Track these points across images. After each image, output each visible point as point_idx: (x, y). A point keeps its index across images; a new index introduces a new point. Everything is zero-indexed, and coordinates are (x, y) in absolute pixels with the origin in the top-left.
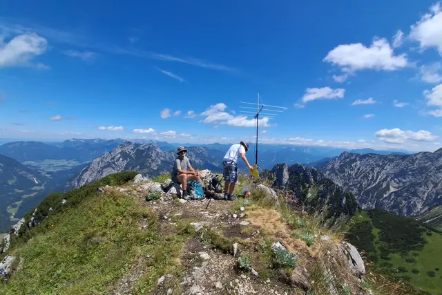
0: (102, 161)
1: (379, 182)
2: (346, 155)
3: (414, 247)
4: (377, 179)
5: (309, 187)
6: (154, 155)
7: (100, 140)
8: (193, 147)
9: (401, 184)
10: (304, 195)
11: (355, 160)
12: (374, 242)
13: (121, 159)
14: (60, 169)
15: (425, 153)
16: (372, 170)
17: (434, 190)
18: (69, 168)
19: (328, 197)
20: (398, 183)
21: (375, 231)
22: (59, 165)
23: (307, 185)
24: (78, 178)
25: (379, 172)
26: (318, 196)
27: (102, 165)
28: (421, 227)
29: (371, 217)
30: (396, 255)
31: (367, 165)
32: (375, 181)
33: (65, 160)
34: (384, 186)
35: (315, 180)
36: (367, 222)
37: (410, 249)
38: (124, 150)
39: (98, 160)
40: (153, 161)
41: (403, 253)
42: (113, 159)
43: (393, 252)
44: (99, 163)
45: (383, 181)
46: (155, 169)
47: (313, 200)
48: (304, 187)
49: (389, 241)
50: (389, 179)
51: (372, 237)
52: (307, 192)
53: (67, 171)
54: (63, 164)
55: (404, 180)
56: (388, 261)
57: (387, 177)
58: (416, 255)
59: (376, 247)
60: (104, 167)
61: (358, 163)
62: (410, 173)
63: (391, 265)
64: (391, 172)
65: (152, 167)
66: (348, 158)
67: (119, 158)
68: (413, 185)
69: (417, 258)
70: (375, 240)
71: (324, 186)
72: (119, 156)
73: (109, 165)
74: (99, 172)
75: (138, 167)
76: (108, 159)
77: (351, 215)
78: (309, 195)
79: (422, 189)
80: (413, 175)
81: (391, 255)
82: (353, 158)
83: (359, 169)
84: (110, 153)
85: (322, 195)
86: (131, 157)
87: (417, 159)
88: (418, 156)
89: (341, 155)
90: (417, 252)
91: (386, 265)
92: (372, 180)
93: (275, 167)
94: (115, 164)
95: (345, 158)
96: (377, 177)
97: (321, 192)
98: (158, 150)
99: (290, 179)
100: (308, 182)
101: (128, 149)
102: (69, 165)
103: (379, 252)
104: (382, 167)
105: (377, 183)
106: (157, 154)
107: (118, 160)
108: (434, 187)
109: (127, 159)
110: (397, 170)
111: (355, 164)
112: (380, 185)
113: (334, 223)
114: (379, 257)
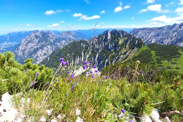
0: (26, 40)
1: (148, 39)
2: (135, 30)
3: (175, 57)
4: (147, 38)
5: (120, 39)
6: (51, 36)
7: (25, 32)
8: (69, 32)
9: (157, 39)
10: (118, 43)
11: (139, 31)
12: (152, 57)
13: (35, 39)
14: (9, 46)
15: (168, 26)
16: (146, 35)
17: (171, 41)
18: (13, 46)
19: (129, 41)
20: (155, 39)
21: (153, 52)
22: (9, 44)
23: (119, 38)
24: (17, 49)
25: (148, 35)
26: (124, 43)
27: (26, 42)
28: (177, 48)
29: (149, 47)
30: (165, 61)
31: (144, 33)
32: (147, 39)
33: (11, 42)
34: (150, 41)
35: (123, 36)
36: (148, 49)
37: (173, 58)
38: (35, 34)
39: (24, 40)
40: (51, 38)
41: (169, 60)
42: (31, 39)
43: (163, 60)
44: (25, 41)
45: (150, 39)
46: (53, 42)
47: (122, 44)
48: (118, 39)
49: (160, 55)
50: (152, 38)
51: (152, 55)
52: (119, 41)
53: (12, 47)
54: (10, 44)
55: (158, 38)
56: (161, 64)
57: (152, 37)
58: (176, 60)
59: (154, 59)
60: (28, 43)
61: (140, 32)
62: (161, 35)
63: (163, 66)
64: (153, 35)
65: (51, 41)
66: (136, 30)
67: (34, 38)
68: (162, 39)
69: (177, 62)
70: (153, 56)
71: (127, 38)
72: (34, 37)
73: (30, 42)
74: (26, 45)
75: (44, 42)
76: (29, 39)
77: (140, 47)
78: (120, 42)
79: (165, 40)
80: (162, 35)
81: (162, 61)
82: (138, 30)
83: (140, 35)
84: (29, 36)
85: (126, 42)
86: (40, 37)
87: (164, 28)
88: (165, 27)
89: (133, 30)
90: (176, 59)
91: (160, 66)
92: (145, 39)
93: (104, 32)
94: (33, 41)
95: (135, 31)
96: (147, 37)
97: (126, 40)
98: (53, 34)
99: (111, 37)
100: (120, 37)
101: (38, 34)
102: (13, 44)
103: (155, 61)
104: (150, 33)
105: (147, 40)
106: (53, 35)
107: (34, 39)
108: (171, 39)
109: (38, 39)
110: (156, 34)
111: (139, 33)
112: (148, 40)
113: (131, 52)
114: (156, 63)
